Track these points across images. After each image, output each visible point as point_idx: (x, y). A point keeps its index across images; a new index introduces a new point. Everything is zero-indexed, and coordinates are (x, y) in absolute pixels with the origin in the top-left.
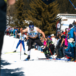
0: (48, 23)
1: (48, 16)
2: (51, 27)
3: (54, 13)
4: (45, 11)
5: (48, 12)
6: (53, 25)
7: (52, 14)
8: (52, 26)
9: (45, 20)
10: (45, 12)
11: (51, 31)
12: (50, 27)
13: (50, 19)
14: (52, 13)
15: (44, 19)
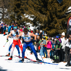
0: (56, 19)
1: (56, 9)
2: (60, 24)
3: (64, 5)
4: (52, 2)
5: (56, 4)
6: (62, 21)
7: (62, 7)
8: (60, 22)
9: (52, 14)
10: (53, 4)
11: (60, 29)
12: (58, 23)
13: (58, 14)
14: (61, 5)
15: (50, 13)
